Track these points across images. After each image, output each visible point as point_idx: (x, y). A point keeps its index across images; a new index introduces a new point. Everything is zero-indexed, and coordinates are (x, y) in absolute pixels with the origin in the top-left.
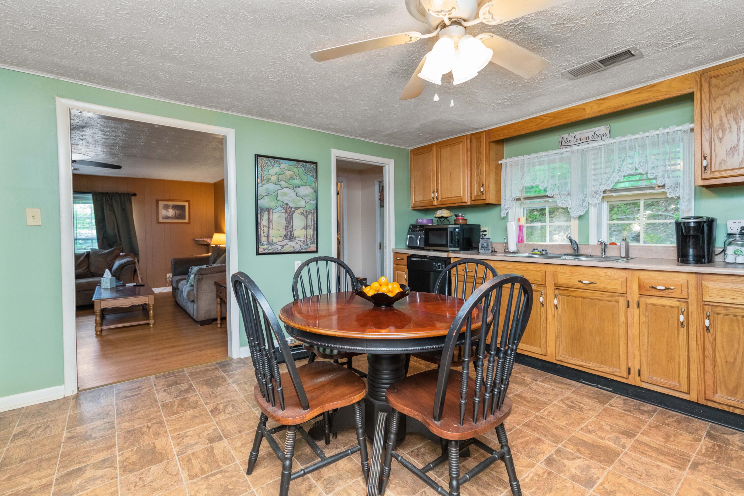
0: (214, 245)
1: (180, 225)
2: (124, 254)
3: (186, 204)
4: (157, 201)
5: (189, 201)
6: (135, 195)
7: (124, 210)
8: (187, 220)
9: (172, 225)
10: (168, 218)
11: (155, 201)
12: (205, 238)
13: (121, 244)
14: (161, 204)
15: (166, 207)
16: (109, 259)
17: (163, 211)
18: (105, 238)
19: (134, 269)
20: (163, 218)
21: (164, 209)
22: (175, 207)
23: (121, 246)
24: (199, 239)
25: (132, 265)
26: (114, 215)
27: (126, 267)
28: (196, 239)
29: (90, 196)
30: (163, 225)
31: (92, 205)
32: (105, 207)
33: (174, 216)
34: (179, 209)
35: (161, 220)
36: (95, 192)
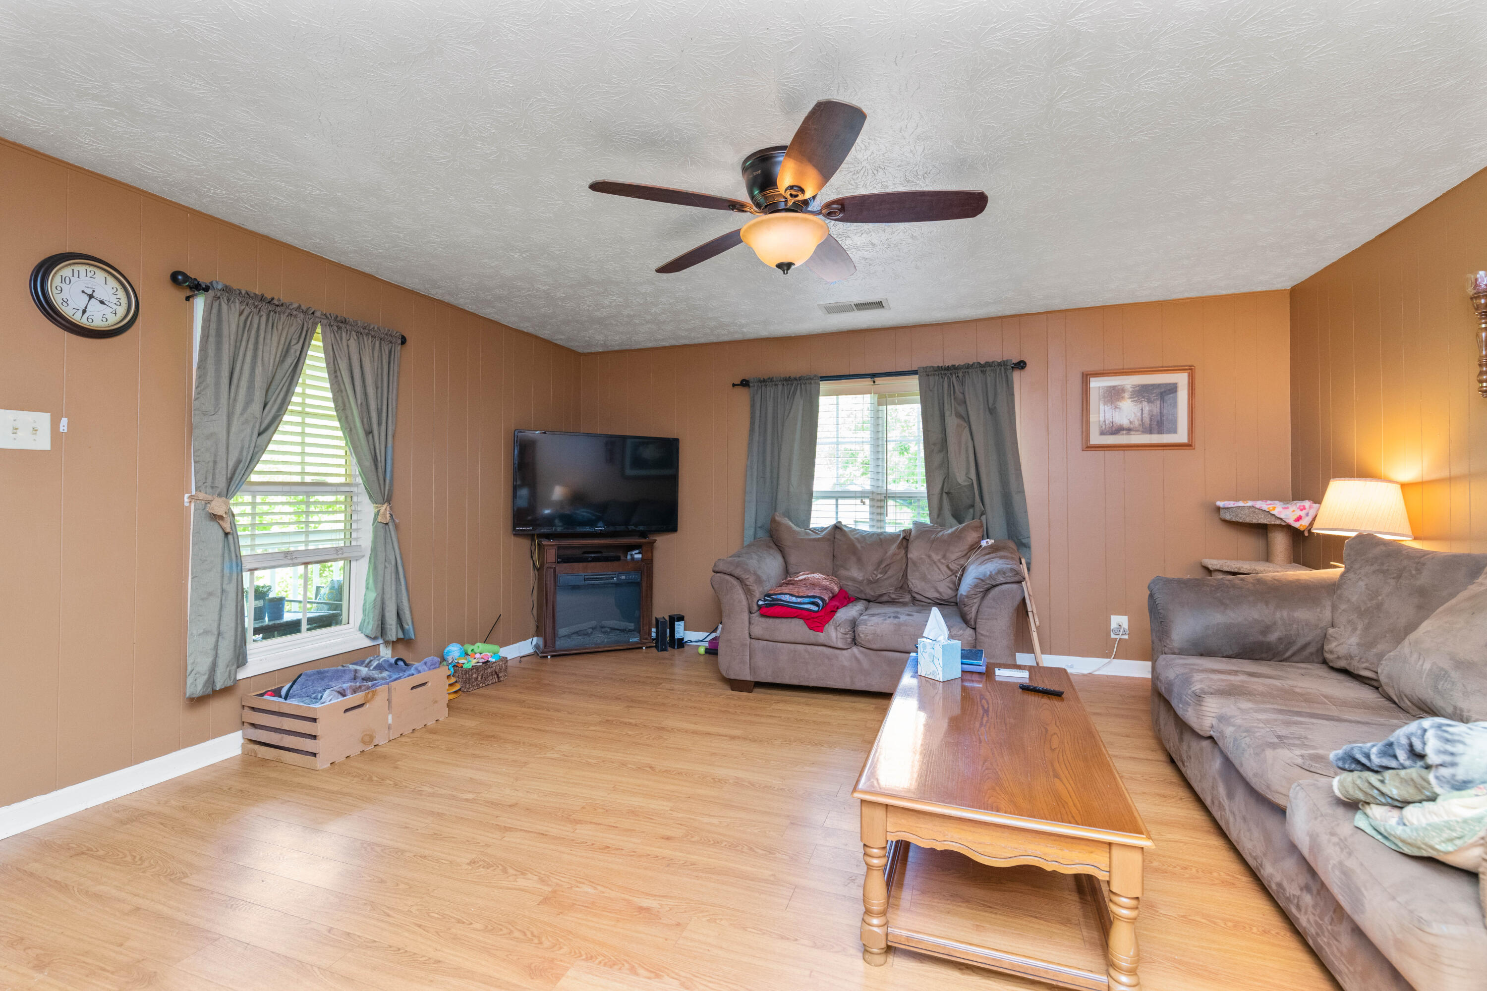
0: (1353, 534)
1: (1159, 453)
2: (991, 542)
3: (1181, 379)
4: (1086, 378)
5: (1190, 370)
6: (1021, 365)
7: (992, 411)
8: (1181, 436)
9: (1129, 454)
10: (1117, 430)
11: (1079, 376)
12: (1264, 498)
13: (983, 514)
14: (1097, 384)
15: (1113, 395)
16: (953, 557)
17: (1102, 407)
18: (947, 493)
19: (1018, 599)
20: (1102, 433)
21: (1105, 404)
22: (1142, 393)
23: (984, 517)
24: (1231, 504)
25: (1015, 586)
26: (967, 429)
27: (997, 589)
28: (1220, 504)
29: (913, 383)
30: (1100, 453)
31: (919, 405)
32: (947, 407)
33: (1137, 423)
34: (1153, 397)
35: (1096, 439)
36: (925, 369)
